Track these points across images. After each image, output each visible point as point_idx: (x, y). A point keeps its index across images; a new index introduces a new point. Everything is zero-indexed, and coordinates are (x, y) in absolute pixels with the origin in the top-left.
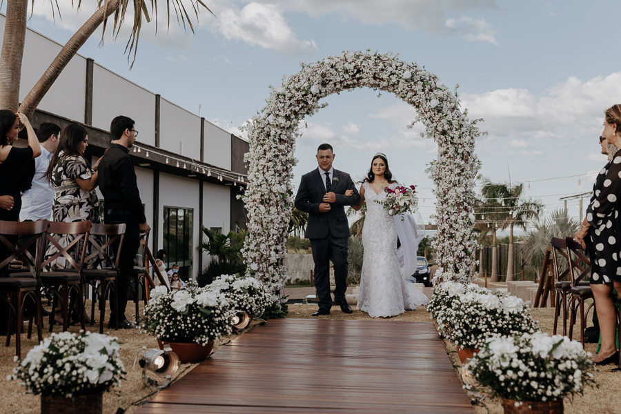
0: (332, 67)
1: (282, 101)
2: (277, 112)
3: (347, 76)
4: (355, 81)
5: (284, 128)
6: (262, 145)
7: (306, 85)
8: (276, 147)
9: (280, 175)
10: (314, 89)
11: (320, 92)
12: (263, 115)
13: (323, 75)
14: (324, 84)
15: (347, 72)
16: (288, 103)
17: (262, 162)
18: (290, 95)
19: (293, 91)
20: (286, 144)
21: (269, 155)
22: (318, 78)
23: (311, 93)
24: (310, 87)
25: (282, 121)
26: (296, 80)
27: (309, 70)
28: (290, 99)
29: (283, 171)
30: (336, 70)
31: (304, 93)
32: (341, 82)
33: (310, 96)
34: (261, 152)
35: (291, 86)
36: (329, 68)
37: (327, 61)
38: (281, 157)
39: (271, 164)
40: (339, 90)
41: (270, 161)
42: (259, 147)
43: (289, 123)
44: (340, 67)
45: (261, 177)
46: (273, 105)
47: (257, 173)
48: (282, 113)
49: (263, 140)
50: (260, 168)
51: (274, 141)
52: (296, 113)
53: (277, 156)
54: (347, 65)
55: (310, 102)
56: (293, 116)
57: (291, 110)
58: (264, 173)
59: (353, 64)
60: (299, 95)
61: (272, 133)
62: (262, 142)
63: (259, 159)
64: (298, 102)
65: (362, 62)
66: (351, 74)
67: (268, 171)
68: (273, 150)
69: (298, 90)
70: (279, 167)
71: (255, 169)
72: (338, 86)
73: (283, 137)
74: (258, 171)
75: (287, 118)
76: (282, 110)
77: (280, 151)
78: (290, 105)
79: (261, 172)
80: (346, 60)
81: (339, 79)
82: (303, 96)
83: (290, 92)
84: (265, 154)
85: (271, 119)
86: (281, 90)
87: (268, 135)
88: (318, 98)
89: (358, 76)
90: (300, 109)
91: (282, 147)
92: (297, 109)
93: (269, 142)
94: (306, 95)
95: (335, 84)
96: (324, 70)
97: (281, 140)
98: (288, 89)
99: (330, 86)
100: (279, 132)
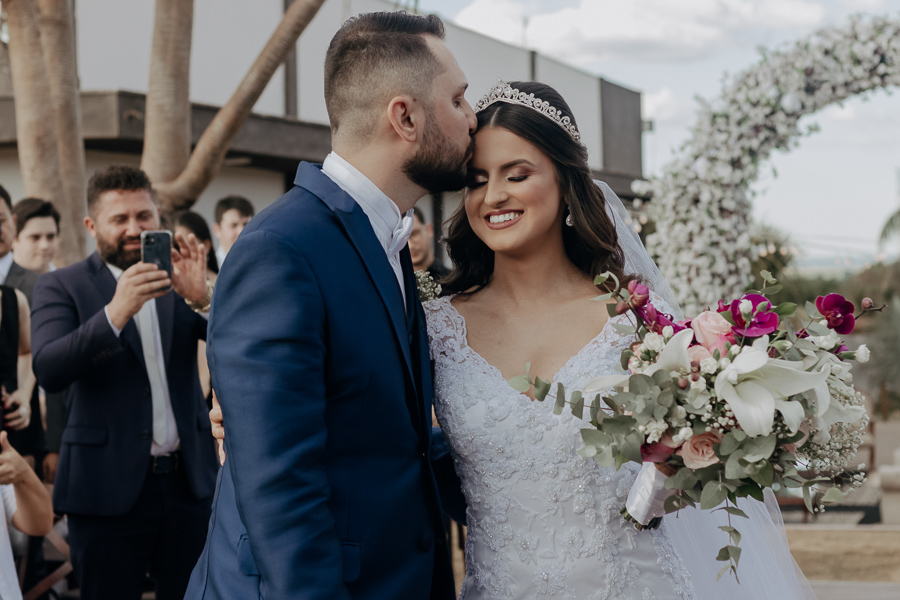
0: (827, 52)
1: (723, 127)
2: (713, 153)
3: (859, 71)
4: (877, 80)
5: (728, 186)
6: (685, 222)
7: (772, 93)
8: (714, 226)
9: (723, 282)
10: (789, 102)
11: (803, 107)
12: (684, 157)
13: (809, 72)
14: (810, 90)
15: (858, 62)
16: (735, 131)
17: (686, 257)
18: (737, 116)
19: (746, 108)
20: (734, 218)
21: (699, 244)
22: (797, 80)
23: (782, 110)
24: (780, 97)
25: (725, 172)
26: (751, 82)
27: (776, 63)
28: (739, 123)
29: (731, 273)
30: (836, 59)
31: (767, 110)
32: (847, 84)
33: (780, 116)
34: (683, 237)
35: (741, 97)
36: (819, 56)
37: (815, 41)
38: (725, 245)
39: (703, 262)
40: (843, 98)
41: (701, 255)
42: (679, 227)
43: (738, 175)
44: (843, 53)
45: (684, 288)
46: (704, 139)
47: (676, 281)
48: (724, 155)
49: (688, 211)
50: (683, 270)
51: (710, 214)
52: (752, 153)
53: (715, 244)
54: (858, 49)
55: (782, 130)
56: (746, 160)
57: (742, 148)
58: (689, 281)
59: (872, 46)
60: (758, 115)
61: (705, 197)
62: (683, 215)
63: (679, 250)
64: (757, 129)
65: (889, 41)
66: (867, 65)
67: (698, 274)
68: (707, 231)
69: (755, 105)
70: (721, 267)
71: (671, 271)
72: (840, 92)
73: (729, 204)
74: (678, 275)
75: (736, 164)
76: (724, 148)
77: (722, 233)
78: (741, 137)
79: (685, 278)
80: (855, 37)
81: (840, 78)
82: (767, 116)
83: (739, 108)
84: (691, 240)
85: (701, 166)
86: (719, 106)
87: (696, 201)
88: (798, 117)
89: (882, 69)
90: (762, 143)
91: (726, 224)
92: (754, 143)
93: (698, 214)
94: (773, 113)
95: (834, 89)
96: (808, 63)
97: (723, 211)
98: (734, 102)
99: (824, 92)
100: (718, 193)
